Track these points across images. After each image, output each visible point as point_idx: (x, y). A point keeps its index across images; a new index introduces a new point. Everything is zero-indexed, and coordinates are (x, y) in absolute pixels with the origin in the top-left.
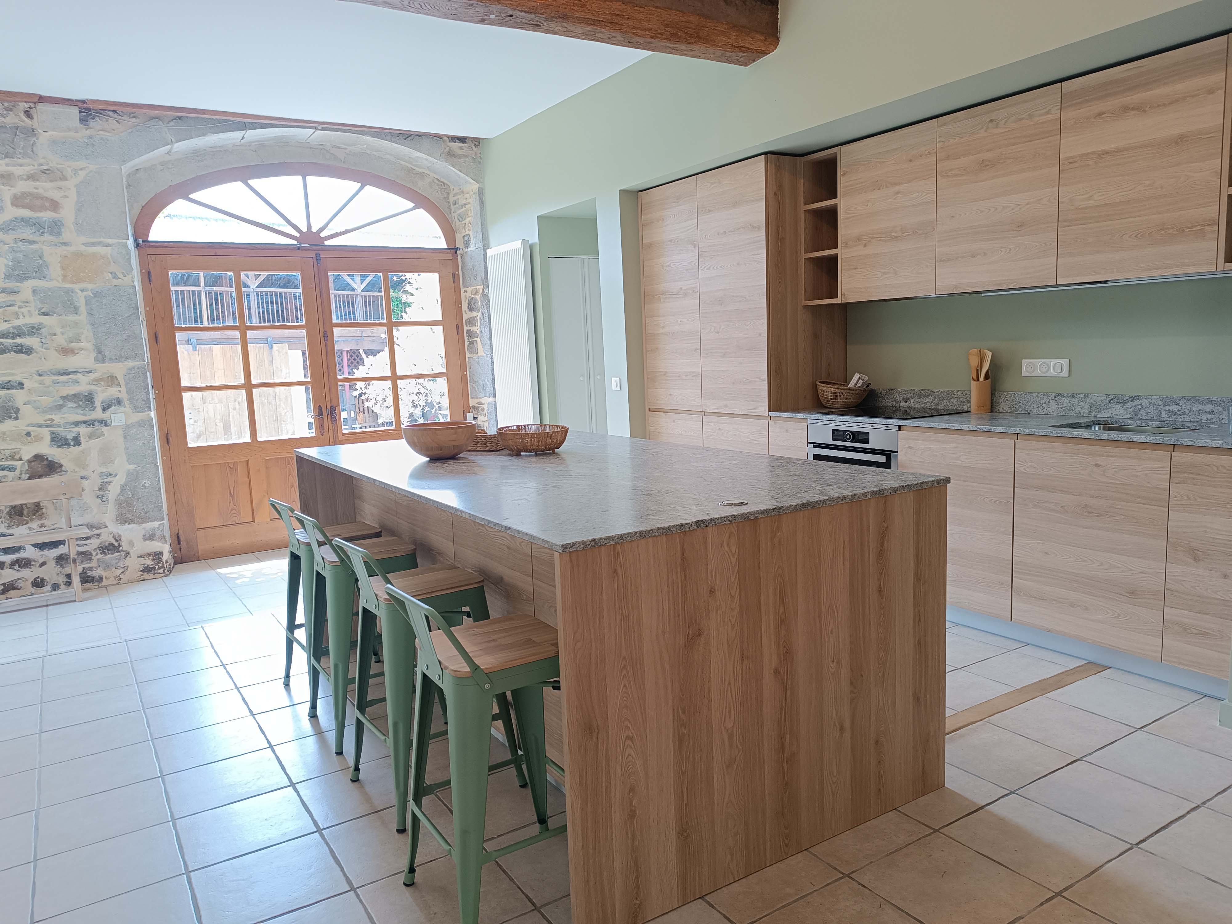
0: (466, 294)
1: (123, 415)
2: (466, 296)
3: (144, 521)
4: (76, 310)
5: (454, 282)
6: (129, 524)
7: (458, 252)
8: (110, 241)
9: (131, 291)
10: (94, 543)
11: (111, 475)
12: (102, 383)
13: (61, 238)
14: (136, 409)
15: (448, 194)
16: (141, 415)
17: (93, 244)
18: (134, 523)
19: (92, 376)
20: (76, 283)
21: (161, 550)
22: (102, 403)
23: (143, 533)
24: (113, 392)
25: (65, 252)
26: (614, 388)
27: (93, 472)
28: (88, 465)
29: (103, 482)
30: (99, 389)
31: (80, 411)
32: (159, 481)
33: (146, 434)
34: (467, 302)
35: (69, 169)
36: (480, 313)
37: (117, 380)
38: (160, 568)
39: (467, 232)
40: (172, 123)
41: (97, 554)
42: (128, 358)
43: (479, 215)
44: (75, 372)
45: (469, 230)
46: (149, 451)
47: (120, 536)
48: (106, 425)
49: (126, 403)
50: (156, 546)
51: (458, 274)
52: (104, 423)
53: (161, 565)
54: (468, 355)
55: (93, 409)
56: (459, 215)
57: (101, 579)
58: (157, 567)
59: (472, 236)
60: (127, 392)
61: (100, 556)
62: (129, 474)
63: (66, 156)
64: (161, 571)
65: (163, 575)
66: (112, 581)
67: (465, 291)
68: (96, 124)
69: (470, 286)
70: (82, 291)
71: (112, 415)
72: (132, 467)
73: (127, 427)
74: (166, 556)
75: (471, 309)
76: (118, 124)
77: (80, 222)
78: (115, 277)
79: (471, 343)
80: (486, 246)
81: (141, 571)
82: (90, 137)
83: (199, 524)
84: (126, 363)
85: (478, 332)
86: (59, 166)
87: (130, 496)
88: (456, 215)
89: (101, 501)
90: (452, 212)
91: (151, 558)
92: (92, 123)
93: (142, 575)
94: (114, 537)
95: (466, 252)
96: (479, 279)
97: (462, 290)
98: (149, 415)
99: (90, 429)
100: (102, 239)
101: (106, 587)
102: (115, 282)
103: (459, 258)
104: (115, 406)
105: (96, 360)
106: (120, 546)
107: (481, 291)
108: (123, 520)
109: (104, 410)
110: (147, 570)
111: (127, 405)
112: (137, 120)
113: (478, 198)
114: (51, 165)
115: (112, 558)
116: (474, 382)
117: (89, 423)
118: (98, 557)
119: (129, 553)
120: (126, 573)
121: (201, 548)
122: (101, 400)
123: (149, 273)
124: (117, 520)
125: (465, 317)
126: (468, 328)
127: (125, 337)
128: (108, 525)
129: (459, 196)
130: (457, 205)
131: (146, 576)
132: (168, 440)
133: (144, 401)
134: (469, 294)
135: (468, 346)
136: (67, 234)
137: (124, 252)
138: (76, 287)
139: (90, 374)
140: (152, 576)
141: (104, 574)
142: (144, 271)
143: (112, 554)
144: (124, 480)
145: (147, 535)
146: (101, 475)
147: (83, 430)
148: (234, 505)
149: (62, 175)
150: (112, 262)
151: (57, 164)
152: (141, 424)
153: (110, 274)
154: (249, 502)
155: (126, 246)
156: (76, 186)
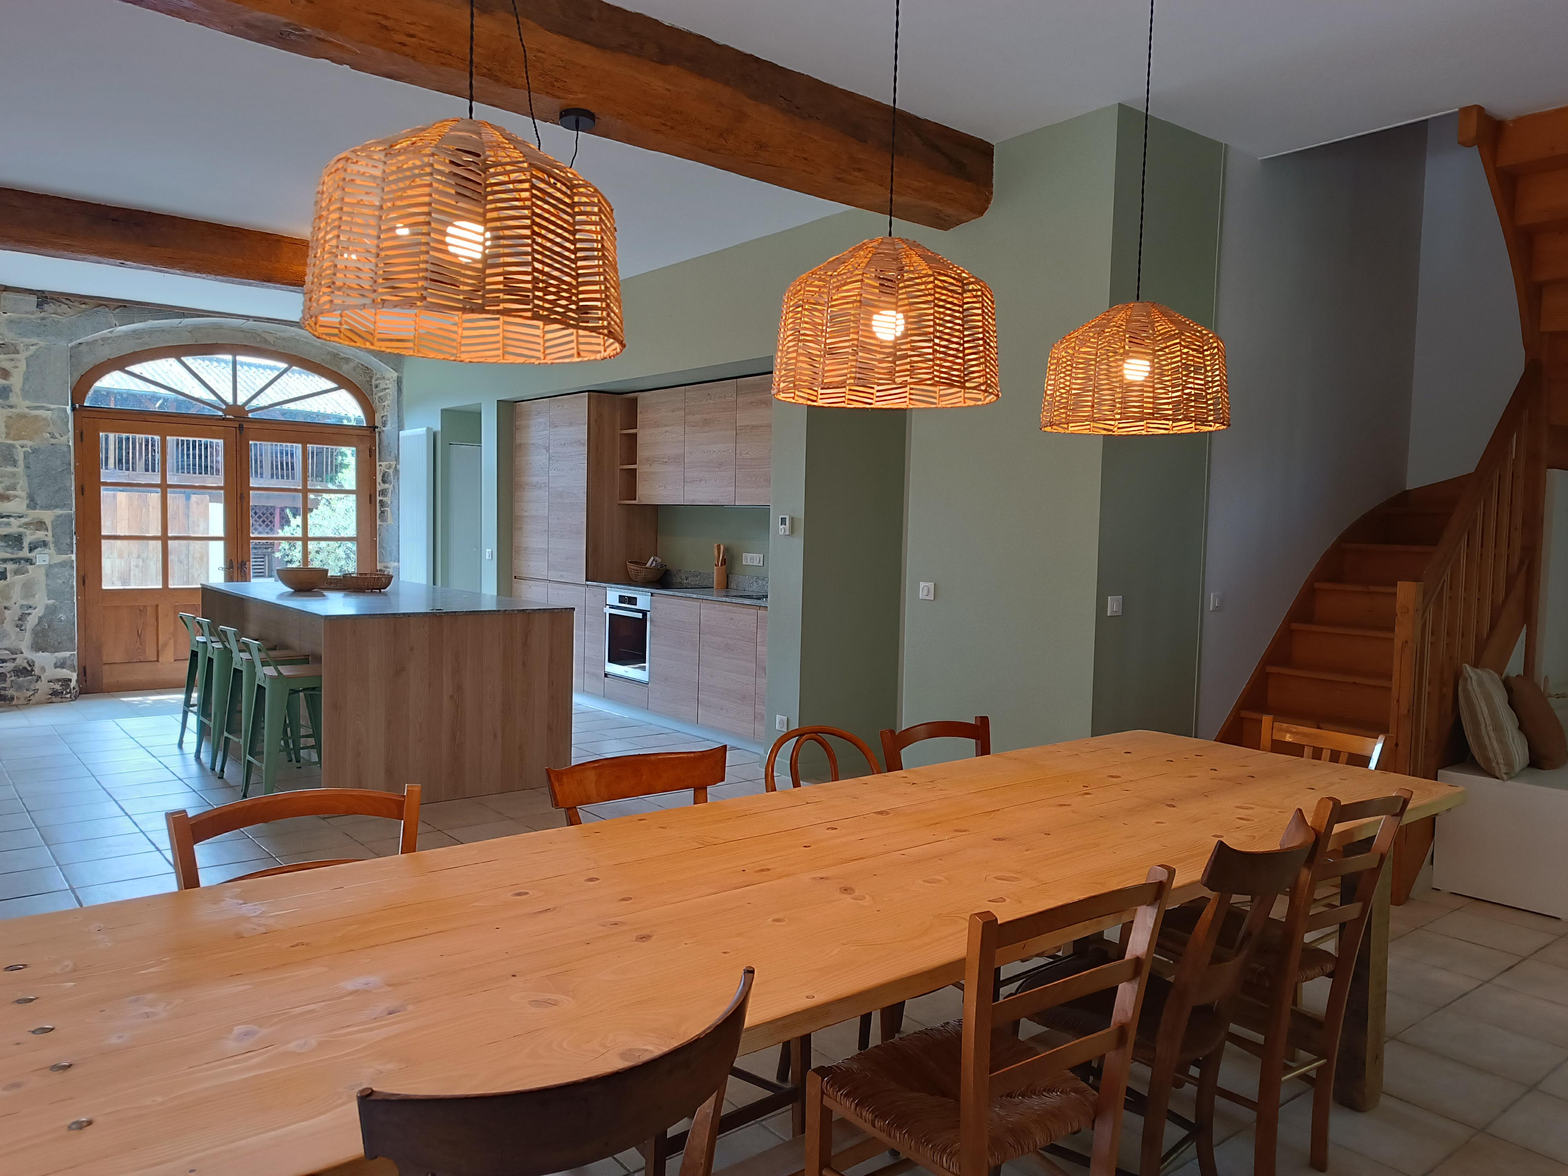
0: (381, 467)
1: (47, 556)
2: (381, 469)
3: (57, 650)
4: (15, 463)
5: (370, 456)
6: (43, 652)
7: (376, 430)
8: (52, 406)
9: (66, 449)
10: (10, 666)
11: (30, 607)
12: (32, 527)
13: (8, 401)
14: (60, 551)
15: (371, 378)
16: (64, 557)
17: (37, 408)
18: (48, 652)
19: (23, 520)
20: (18, 440)
21: (70, 677)
22: (30, 544)
23: (54, 661)
24: (40, 535)
25: (11, 414)
26: (487, 558)
27: (15, 603)
28: (11, 598)
29: (24, 613)
30: (28, 532)
31: (9, 550)
32: (74, 616)
33: (66, 574)
34: (382, 474)
35: (22, 345)
36: (392, 485)
37: (45, 525)
38: (67, 693)
39: (386, 413)
40: (118, 310)
41: (11, 677)
42: (56, 507)
43: (396, 400)
44: (9, 516)
45: (387, 411)
46: (68, 589)
47: (33, 662)
48: (31, 564)
49: (52, 545)
50: (65, 673)
51: (375, 449)
52: (30, 561)
53: (68, 690)
54: (378, 522)
55: (21, 549)
56: (380, 397)
57: (12, 699)
58: (64, 692)
59: (389, 417)
60: (53, 537)
61: (13, 678)
62: (47, 607)
63: (20, 334)
64: (68, 696)
65: (70, 699)
66: (22, 701)
67: (380, 465)
68: (49, 308)
69: (385, 461)
70: (22, 447)
71: (37, 555)
72: (51, 602)
73: (50, 566)
74: (73, 684)
75: (384, 482)
76: (69, 309)
77: (27, 389)
78: (53, 437)
79: (383, 512)
80: (401, 427)
81: (50, 694)
82: (43, 319)
83: (105, 659)
84: (55, 511)
85: (389, 503)
86: (13, 341)
87: (47, 627)
88: (377, 396)
89: (19, 630)
90: (374, 393)
91: (60, 683)
92: (46, 307)
93: (50, 698)
94: (28, 662)
95: (383, 431)
96: (393, 455)
97: (378, 464)
98: (71, 557)
99: (16, 566)
100: (44, 404)
101: (16, 706)
102: (53, 441)
103: (377, 435)
104: (41, 547)
105: (28, 506)
106: (32, 670)
107: (394, 466)
108: (37, 647)
109: (31, 550)
110: (55, 693)
111: (51, 547)
112: (87, 306)
113: (396, 385)
114: (6, 340)
115: (24, 680)
116: (382, 547)
117: (14, 560)
118: (11, 679)
119: (40, 677)
120: (36, 695)
121: (105, 680)
122: (28, 542)
123: (82, 434)
124: (32, 648)
125: (379, 488)
126: (381, 498)
127: (56, 488)
128: (23, 651)
129: (381, 381)
130: (378, 389)
131: (54, 699)
132: (84, 582)
133: (67, 544)
134: (383, 468)
135: (380, 514)
136: (13, 399)
137: (63, 416)
138: (17, 443)
139: (22, 519)
140: (59, 700)
141: (15, 694)
142: (77, 431)
143: (25, 677)
144: (42, 613)
145: (59, 664)
146: (22, 606)
147: (10, 566)
148: (141, 645)
149: (16, 349)
150: (51, 424)
151: (12, 340)
152: (63, 564)
153: (48, 435)
154: (155, 643)
155: (65, 410)
156: (26, 359)
